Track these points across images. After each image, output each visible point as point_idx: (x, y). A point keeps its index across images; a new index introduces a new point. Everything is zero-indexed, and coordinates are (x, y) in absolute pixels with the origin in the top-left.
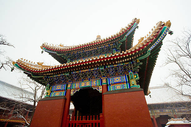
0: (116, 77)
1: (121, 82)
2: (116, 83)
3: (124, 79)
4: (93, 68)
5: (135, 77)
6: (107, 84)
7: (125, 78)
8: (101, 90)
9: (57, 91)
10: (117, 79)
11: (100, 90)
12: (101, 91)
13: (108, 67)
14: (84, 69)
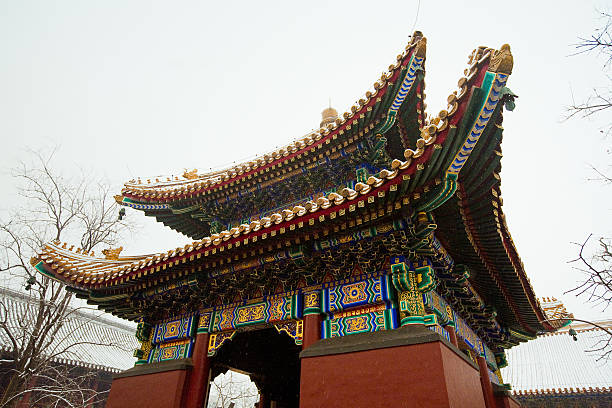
0: (350, 283)
1: (366, 302)
2: (348, 306)
3: (377, 289)
4: (271, 254)
5: (420, 280)
6: (320, 311)
7: (380, 287)
8: (301, 335)
9: (167, 341)
10: (354, 293)
11: (298, 335)
12: (300, 338)
13: (323, 246)
14: (241, 260)
